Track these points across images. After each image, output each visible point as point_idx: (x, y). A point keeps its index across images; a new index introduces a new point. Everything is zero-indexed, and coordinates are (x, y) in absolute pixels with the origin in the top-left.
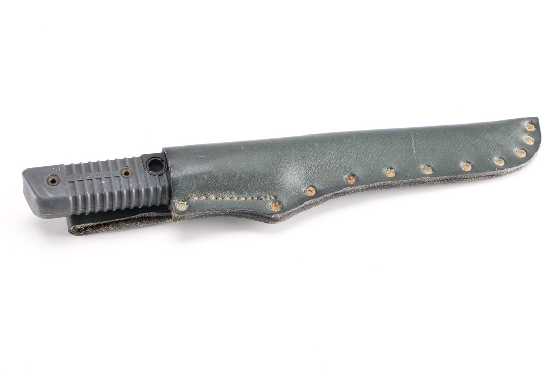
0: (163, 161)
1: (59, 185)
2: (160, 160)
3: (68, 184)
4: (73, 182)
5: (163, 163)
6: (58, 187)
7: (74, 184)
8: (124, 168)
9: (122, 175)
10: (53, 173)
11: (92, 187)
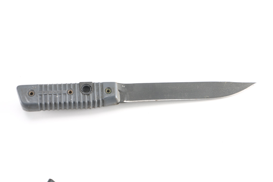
0: (90, 86)
1: (34, 96)
2: (89, 86)
3: (39, 96)
4: (41, 95)
5: (90, 88)
6: (33, 97)
7: (42, 96)
8: (69, 89)
9: (68, 93)
10: (32, 89)
11: (51, 99)
